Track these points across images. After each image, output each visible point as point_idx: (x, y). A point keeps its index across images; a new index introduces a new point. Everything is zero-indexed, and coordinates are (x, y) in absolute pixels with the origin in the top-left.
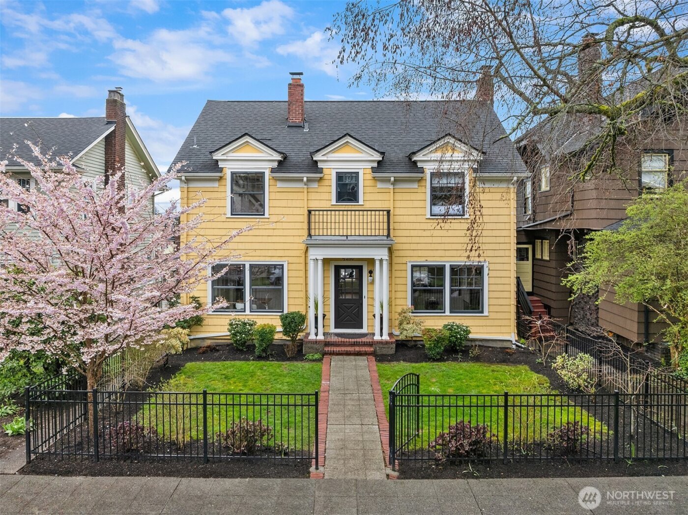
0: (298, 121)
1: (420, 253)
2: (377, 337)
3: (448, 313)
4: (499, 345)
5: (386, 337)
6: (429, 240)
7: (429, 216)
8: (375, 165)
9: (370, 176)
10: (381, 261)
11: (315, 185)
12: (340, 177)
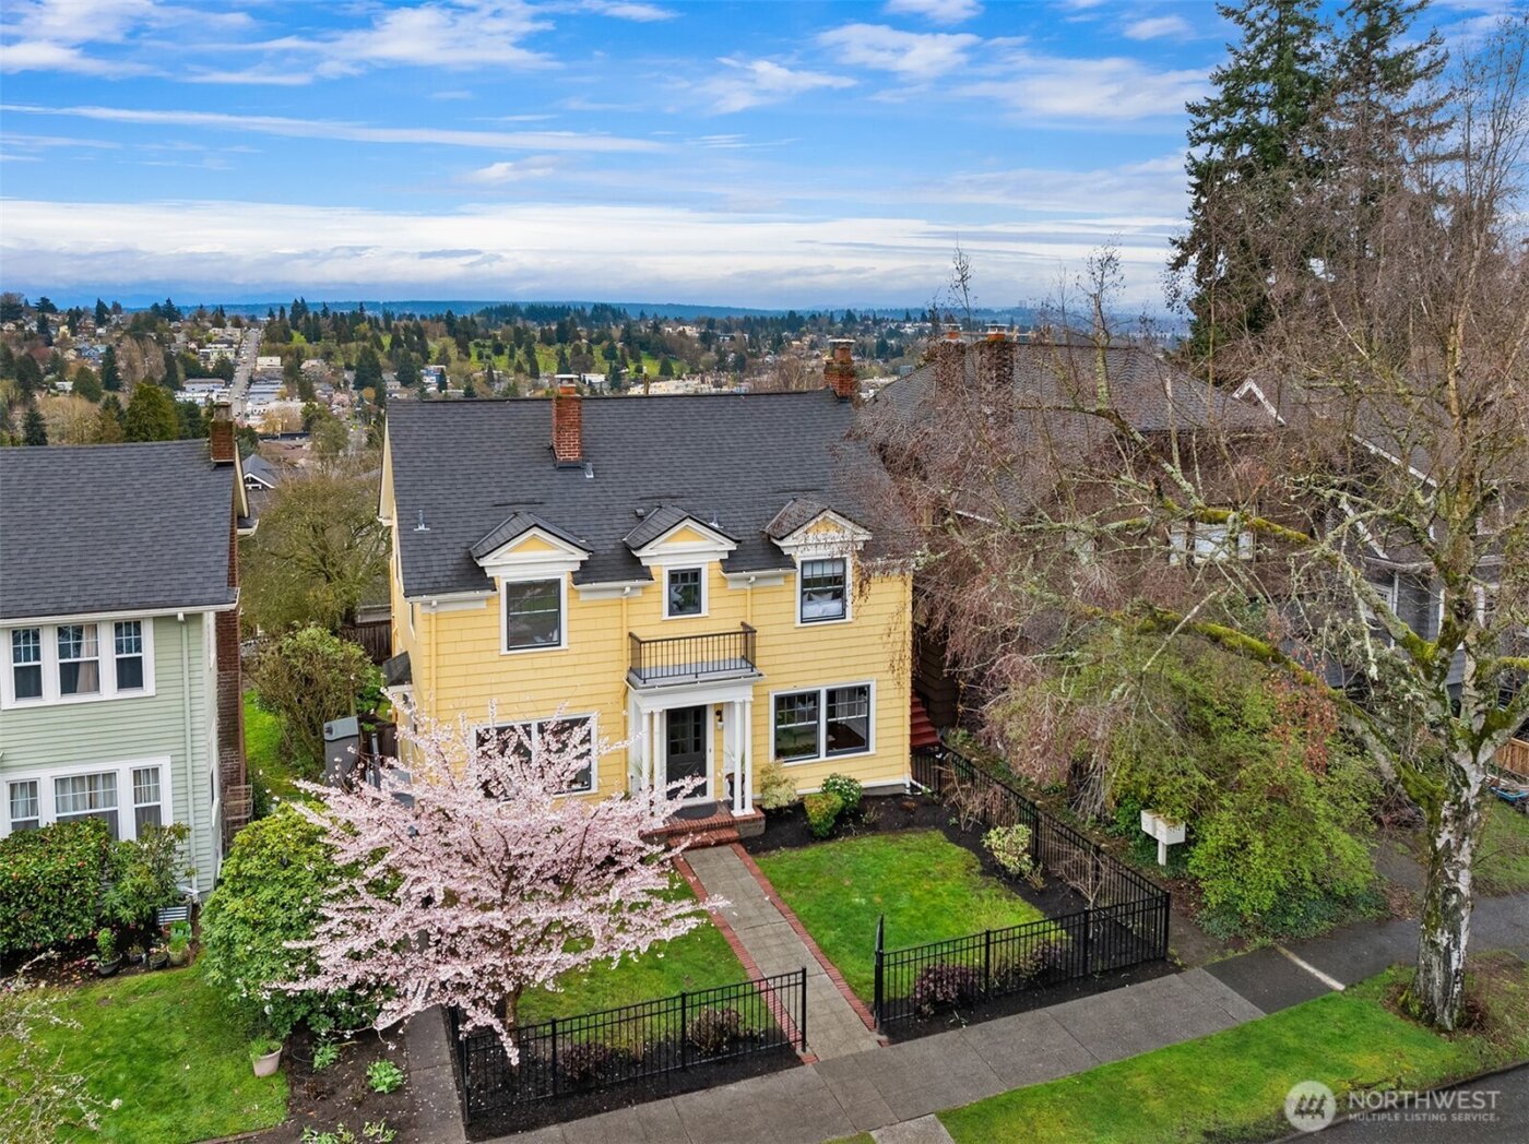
0: (574, 457)
1: (785, 678)
2: (737, 813)
3: (823, 757)
4: (888, 792)
5: (749, 811)
6: (800, 658)
7: (799, 624)
8: (726, 556)
9: (718, 571)
10: (743, 704)
11: (639, 593)
12: (674, 577)
